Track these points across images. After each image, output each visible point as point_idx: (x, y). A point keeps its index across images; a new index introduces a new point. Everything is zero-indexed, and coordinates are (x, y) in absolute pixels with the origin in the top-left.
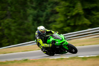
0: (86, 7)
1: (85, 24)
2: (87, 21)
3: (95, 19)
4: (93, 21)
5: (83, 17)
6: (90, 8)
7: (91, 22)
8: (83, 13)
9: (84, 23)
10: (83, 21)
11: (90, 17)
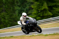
0: (50, 5)
1: (49, 15)
2: (50, 14)
4: (54, 13)
5: (48, 11)
6: (52, 6)
8: (48, 9)
11: (52, 11)
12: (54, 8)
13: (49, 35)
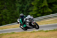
0: (49, 2)
2: (50, 10)
3: (55, 9)
4: (53, 10)
5: (48, 8)
6: (52, 3)
7: (52, 11)
8: (48, 5)
9: (48, 11)
10: (48, 10)
11: (52, 7)
12: (53, 5)
13: (50, 30)
